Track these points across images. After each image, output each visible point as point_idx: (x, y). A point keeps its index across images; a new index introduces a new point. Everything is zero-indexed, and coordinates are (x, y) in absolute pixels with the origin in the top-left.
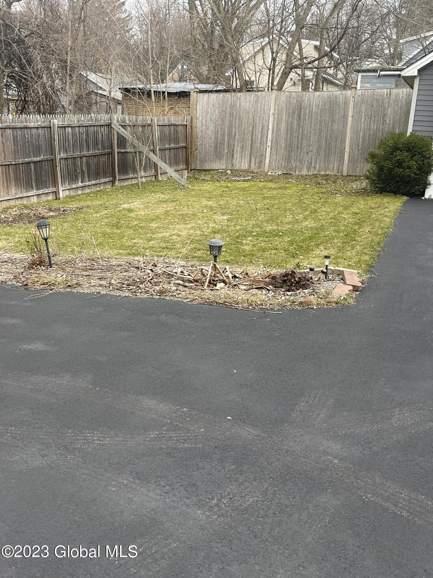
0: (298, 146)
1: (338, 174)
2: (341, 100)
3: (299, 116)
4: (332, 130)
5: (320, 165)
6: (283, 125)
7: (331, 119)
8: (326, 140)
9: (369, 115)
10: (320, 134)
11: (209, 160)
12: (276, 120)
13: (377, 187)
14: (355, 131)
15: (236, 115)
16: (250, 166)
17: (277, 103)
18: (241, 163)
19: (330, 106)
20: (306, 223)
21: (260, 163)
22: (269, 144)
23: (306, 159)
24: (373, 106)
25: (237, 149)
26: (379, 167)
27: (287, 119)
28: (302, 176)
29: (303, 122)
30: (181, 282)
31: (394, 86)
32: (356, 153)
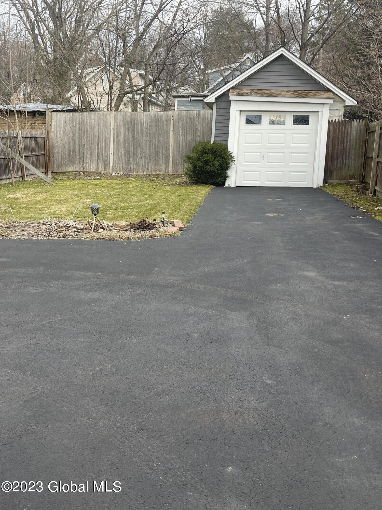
0: (134, 153)
1: (166, 174)
2: (164, 118)
3: (134, 130)
4: (159, 141)
5: (152, 167)
6: (122, 138)
7: (157, 133)
8: (155, 148)
9: (185, 130)
10: (150, 144)
11: (64, 164)
12: (116, 133)
13: (193, 180)
14: (176, 142)
15: (84, 129)
16: (97, 168)
17: (116, 120)
18: (91, 166)
19: (156, 123)
20: (147, 202)
21: (105, 166)
22: (112, 151)
23: (141, 162)
24: (187, 123)
25: (87, 156)
26: (194, 165)
27: (124, 133)
28: (139, 176)
29: (137, 134)
30: (76, 230)
31: (202, 108)
32: (178, 158)
